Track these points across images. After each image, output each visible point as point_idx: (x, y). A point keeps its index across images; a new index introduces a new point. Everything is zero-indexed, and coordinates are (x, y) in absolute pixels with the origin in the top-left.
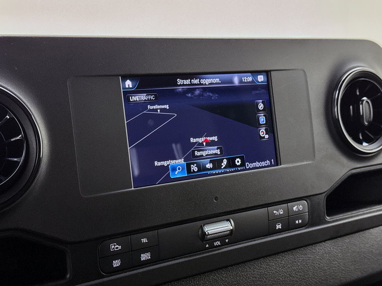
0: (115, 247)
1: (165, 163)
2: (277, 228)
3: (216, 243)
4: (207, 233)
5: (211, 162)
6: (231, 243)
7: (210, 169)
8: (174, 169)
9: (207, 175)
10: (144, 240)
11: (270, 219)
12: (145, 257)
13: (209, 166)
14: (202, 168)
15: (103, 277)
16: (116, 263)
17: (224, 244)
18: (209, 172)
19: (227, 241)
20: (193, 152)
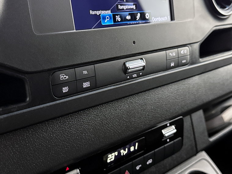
0: (63, 77)
1: (98, 13)
2: (171, 66)
3: (134, 75)
4: (129, 68)
5: (129, 14)
6: (144, 75)
7: (129, 20)
8: (104, 18)
9: (127, 24)
10: (85, 72)
11: (167, 59)
12: (86, 85)
13: (128, 17)
14: (123, 19)
15: (56, 100)
16: (65, 90)
17: (139, 76)
18: (128, 23)
19: (141, 74)
20: (117, 5)
